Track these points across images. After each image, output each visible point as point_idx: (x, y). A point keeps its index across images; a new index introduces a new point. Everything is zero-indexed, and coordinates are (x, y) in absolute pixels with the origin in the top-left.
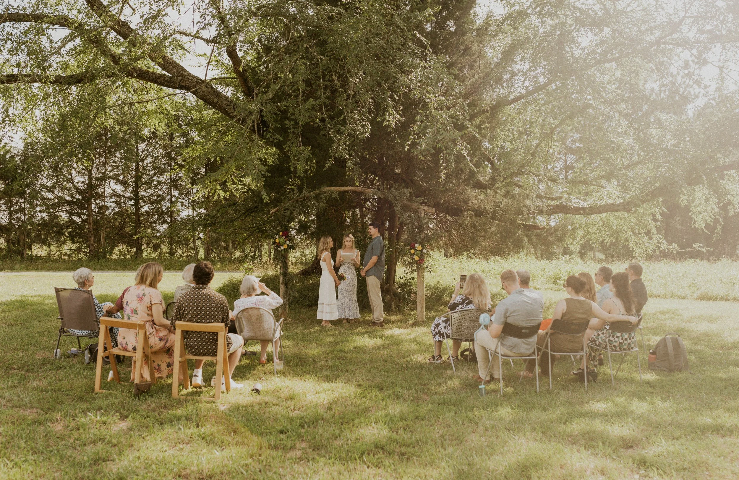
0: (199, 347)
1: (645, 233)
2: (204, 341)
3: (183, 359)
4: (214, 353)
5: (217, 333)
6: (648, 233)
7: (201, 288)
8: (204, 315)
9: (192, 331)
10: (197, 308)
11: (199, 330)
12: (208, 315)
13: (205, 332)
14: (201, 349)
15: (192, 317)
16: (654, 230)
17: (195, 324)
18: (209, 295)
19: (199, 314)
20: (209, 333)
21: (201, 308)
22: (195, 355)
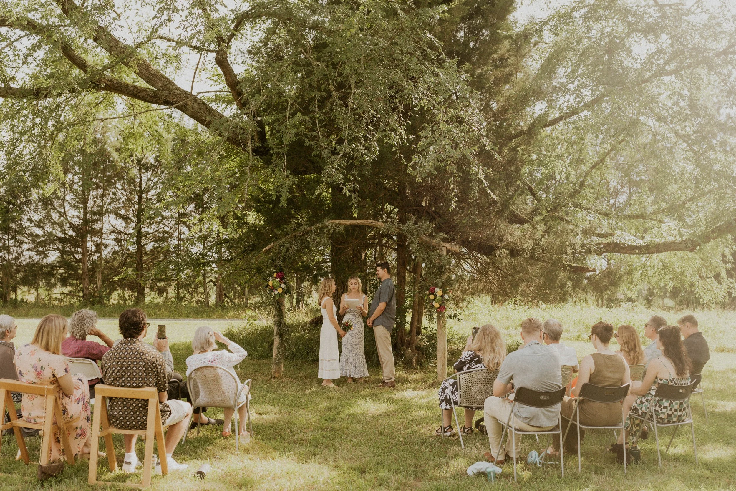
0: (125, 418)
1: (714, 277)
2: (132, 411)
3: (104, 433)
4: (143, 426)
5: (148, 400)
6: (717, 277)
7: (129, 342)
8: (129, 376)
9: (116, 398)
10: (121, 368)
11: (124, 396)
12: (134, 376)
13: (132, 399)
14: (128, 421)
15: (115, 379)
16: (723, 274)
17: (120, 388)
18: (137, 351)
19: (123, 376)
20: (138, 400)
21: (126, 368)
22: (120, 428)
